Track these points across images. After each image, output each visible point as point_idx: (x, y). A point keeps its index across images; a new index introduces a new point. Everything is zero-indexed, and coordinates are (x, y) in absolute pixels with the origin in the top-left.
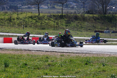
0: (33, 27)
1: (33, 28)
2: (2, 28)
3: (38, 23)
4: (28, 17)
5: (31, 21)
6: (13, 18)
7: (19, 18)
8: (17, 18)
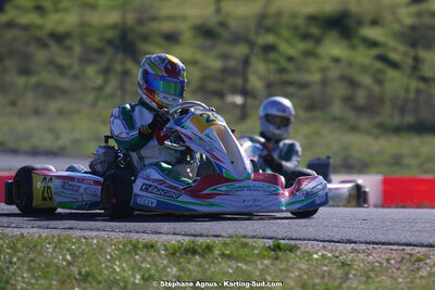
0: (336, 109)
1: (335, 119)
2: (37, 112)
3: (391, 73)
4: (312, 19)
5: (336, 60)
6: (167, 27)
7: (223, 24)
8: (207, 33)
